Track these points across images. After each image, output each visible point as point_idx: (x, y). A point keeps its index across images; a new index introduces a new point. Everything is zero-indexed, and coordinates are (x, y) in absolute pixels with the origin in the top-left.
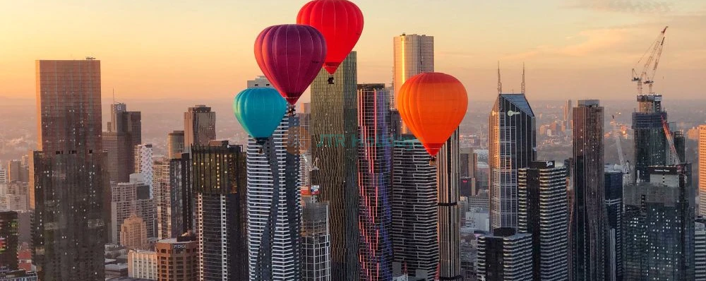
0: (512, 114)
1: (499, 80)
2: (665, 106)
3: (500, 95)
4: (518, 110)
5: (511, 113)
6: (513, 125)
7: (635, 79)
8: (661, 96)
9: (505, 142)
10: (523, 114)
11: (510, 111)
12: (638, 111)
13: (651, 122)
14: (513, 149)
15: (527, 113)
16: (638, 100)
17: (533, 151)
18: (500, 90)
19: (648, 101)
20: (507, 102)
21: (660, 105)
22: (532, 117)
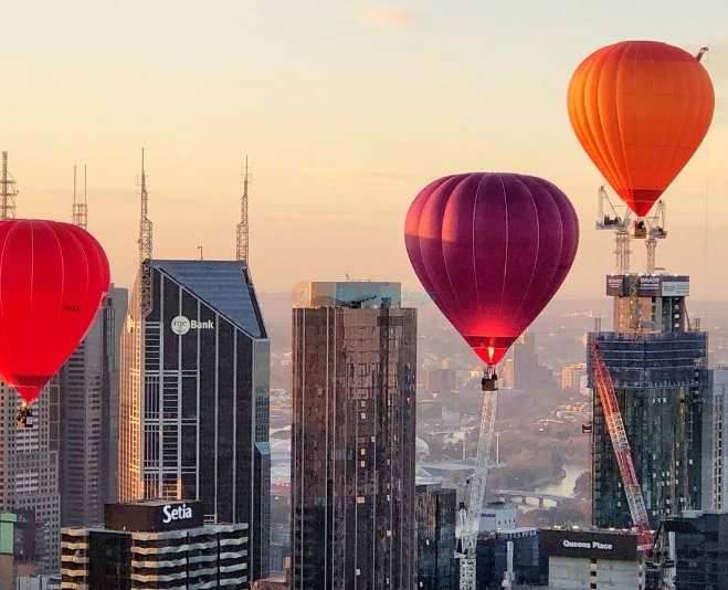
0: (185, 329)
1: (144, 210)
2: (695, 314)
3: (146, 263)
4: (207, 315)
5: (181, 325)
6: (189, 363)
7: (608, 223)
8: (685, 279)
9: (161, 421)
10: (226, 328)
11: (180, 319)
12: (607, 328)
13: (646, 365)
14: (188, 447)
15: (240, 324)
16: (610, 291)
17: (258, 455)
18: (146, 244)
19: (641, 294)
20: (172, 288)
21: (681, 312)
22: (256, 341)
